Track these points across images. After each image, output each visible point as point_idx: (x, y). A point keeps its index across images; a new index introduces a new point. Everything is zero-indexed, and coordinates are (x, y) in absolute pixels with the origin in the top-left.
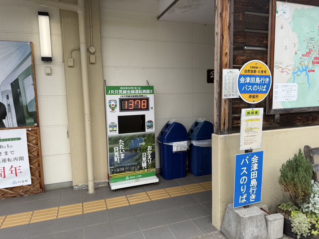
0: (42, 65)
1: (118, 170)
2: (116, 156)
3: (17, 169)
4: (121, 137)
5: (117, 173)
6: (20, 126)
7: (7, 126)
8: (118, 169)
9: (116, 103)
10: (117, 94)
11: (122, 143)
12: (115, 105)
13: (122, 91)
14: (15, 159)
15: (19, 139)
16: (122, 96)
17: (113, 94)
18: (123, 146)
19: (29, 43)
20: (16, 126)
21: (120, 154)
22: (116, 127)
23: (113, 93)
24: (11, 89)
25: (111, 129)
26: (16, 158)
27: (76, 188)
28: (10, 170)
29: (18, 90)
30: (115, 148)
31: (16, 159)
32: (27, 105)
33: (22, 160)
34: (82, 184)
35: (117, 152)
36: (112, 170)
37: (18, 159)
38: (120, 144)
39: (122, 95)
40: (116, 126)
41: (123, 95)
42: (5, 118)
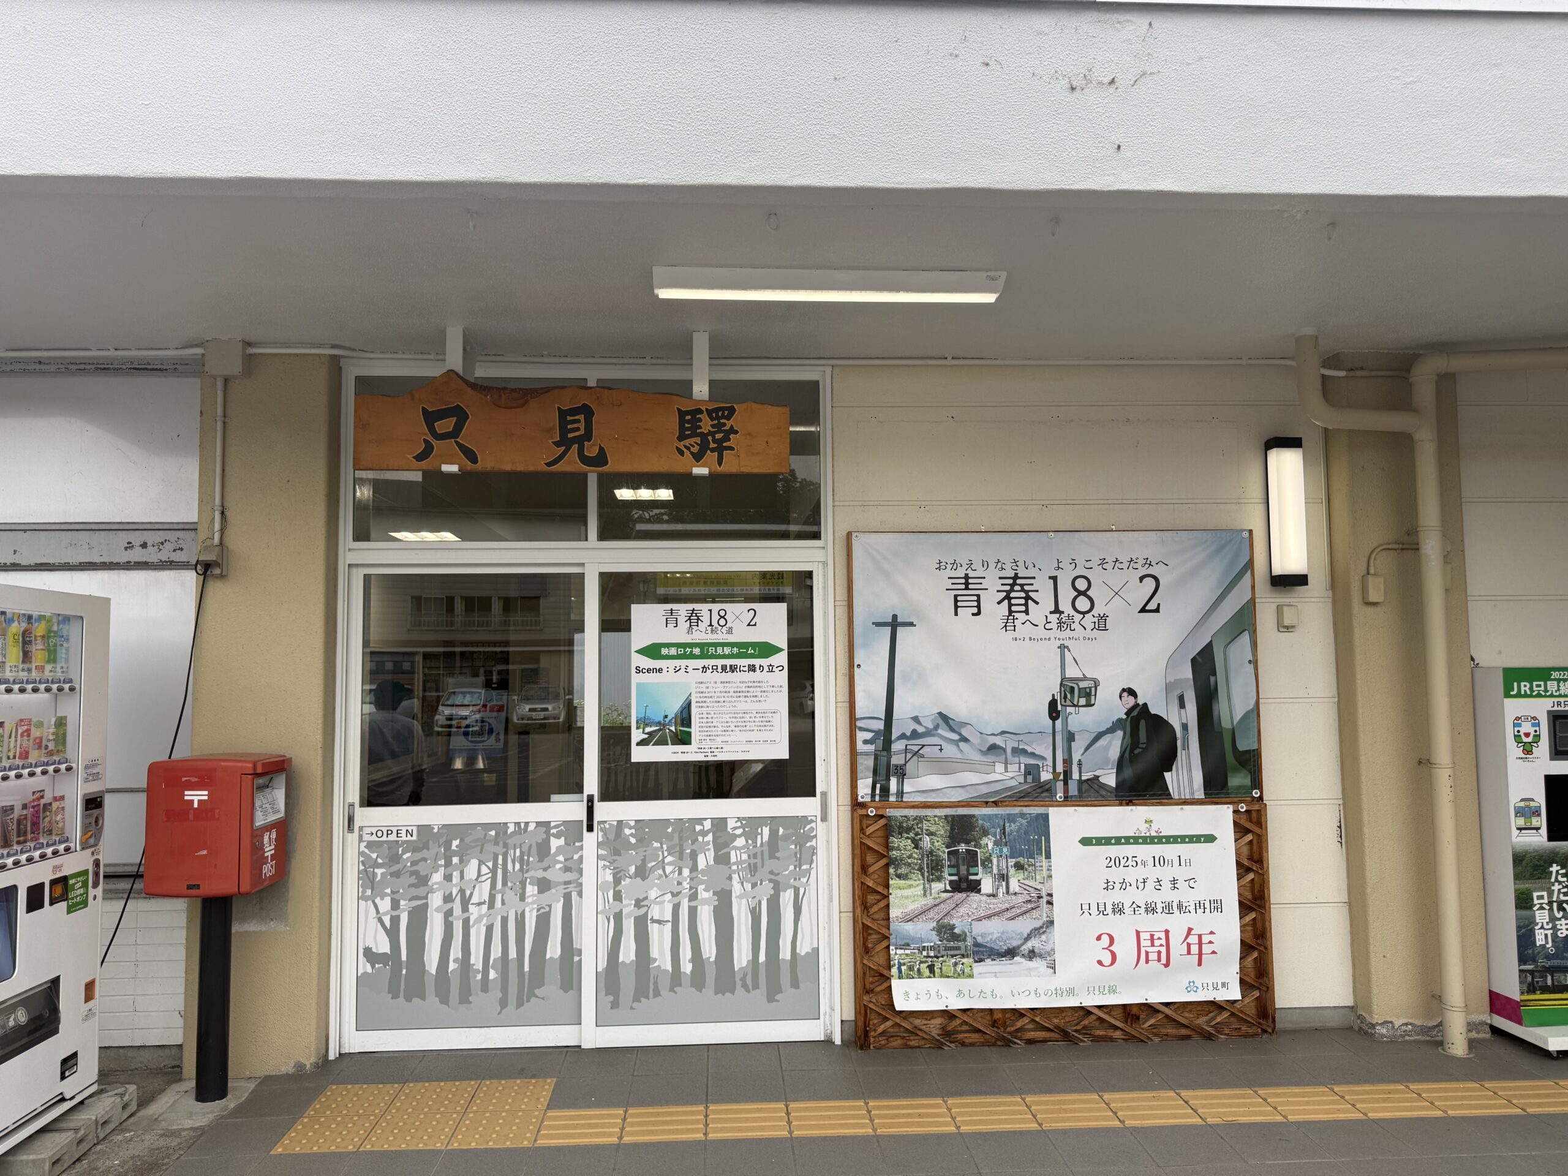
0: (1268, 600)
1: (1549, 982)
2: (1540, 926)
3: (1205, 939)
4: (1558, 853)
5: (1545, 989)
6: (1211, 794)
7: (1175, 795)
8: (1549, 978)
9: (1537, 729)
10: (1539, 695)
11: (1560, 878)
12: (1533, 733)
13: (1559, 686)
14: (1198, 905)
15: (1210, 839)
16: (1559, 704)
17: (1526, 696)
18: (1564, 887)
19: (1246, 535)
20: (1200, 794)
21: (1553, 919)
22: (1539, 815)
23: (1528, 692)
24: (1190, 676)
25: (1521, 822)
26: (1202, 905)
27: (1384, 1031)
28: (1185, 943)
29: (1212, 679)
30: (1535, 895)
31: (1202, 907)
32: (1233, 729)
33: (1219, 910)
34: (1405, 1021)
35: (1543, 909)
36: (1529, 978)
37: (1207, 905)
38: (1553, 880)
39: (1556, 700)
40: (1537, 813)
41: (1562, 700)
42: (1170, 770)
